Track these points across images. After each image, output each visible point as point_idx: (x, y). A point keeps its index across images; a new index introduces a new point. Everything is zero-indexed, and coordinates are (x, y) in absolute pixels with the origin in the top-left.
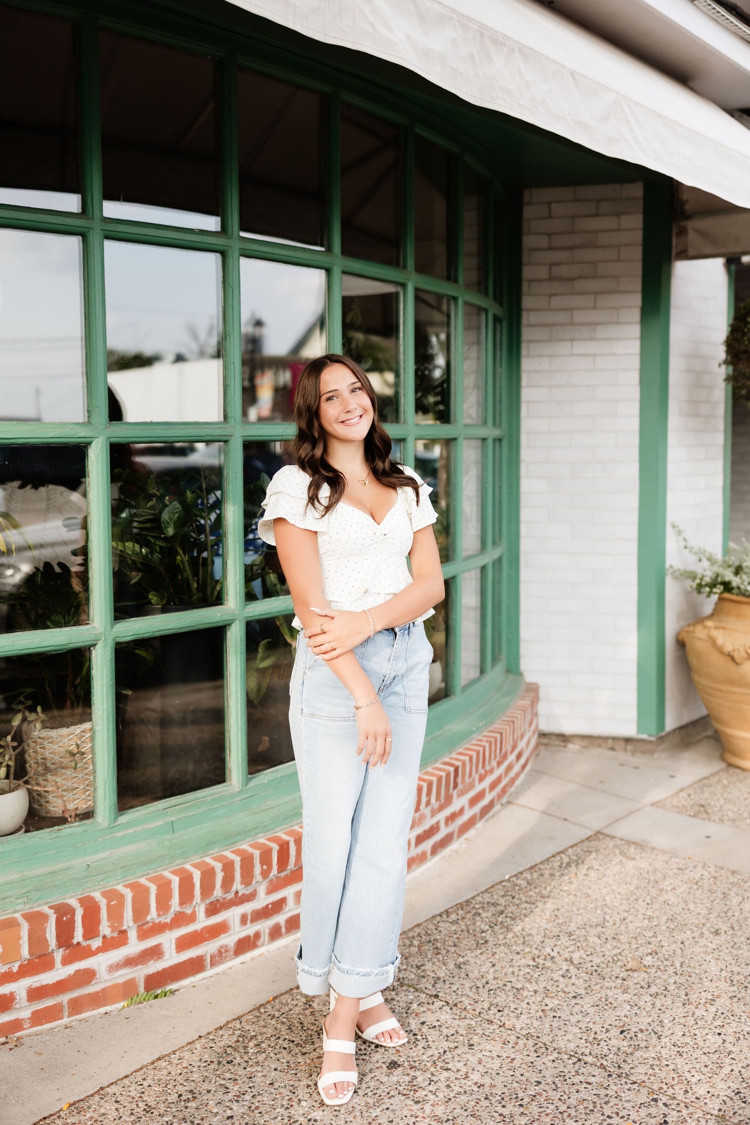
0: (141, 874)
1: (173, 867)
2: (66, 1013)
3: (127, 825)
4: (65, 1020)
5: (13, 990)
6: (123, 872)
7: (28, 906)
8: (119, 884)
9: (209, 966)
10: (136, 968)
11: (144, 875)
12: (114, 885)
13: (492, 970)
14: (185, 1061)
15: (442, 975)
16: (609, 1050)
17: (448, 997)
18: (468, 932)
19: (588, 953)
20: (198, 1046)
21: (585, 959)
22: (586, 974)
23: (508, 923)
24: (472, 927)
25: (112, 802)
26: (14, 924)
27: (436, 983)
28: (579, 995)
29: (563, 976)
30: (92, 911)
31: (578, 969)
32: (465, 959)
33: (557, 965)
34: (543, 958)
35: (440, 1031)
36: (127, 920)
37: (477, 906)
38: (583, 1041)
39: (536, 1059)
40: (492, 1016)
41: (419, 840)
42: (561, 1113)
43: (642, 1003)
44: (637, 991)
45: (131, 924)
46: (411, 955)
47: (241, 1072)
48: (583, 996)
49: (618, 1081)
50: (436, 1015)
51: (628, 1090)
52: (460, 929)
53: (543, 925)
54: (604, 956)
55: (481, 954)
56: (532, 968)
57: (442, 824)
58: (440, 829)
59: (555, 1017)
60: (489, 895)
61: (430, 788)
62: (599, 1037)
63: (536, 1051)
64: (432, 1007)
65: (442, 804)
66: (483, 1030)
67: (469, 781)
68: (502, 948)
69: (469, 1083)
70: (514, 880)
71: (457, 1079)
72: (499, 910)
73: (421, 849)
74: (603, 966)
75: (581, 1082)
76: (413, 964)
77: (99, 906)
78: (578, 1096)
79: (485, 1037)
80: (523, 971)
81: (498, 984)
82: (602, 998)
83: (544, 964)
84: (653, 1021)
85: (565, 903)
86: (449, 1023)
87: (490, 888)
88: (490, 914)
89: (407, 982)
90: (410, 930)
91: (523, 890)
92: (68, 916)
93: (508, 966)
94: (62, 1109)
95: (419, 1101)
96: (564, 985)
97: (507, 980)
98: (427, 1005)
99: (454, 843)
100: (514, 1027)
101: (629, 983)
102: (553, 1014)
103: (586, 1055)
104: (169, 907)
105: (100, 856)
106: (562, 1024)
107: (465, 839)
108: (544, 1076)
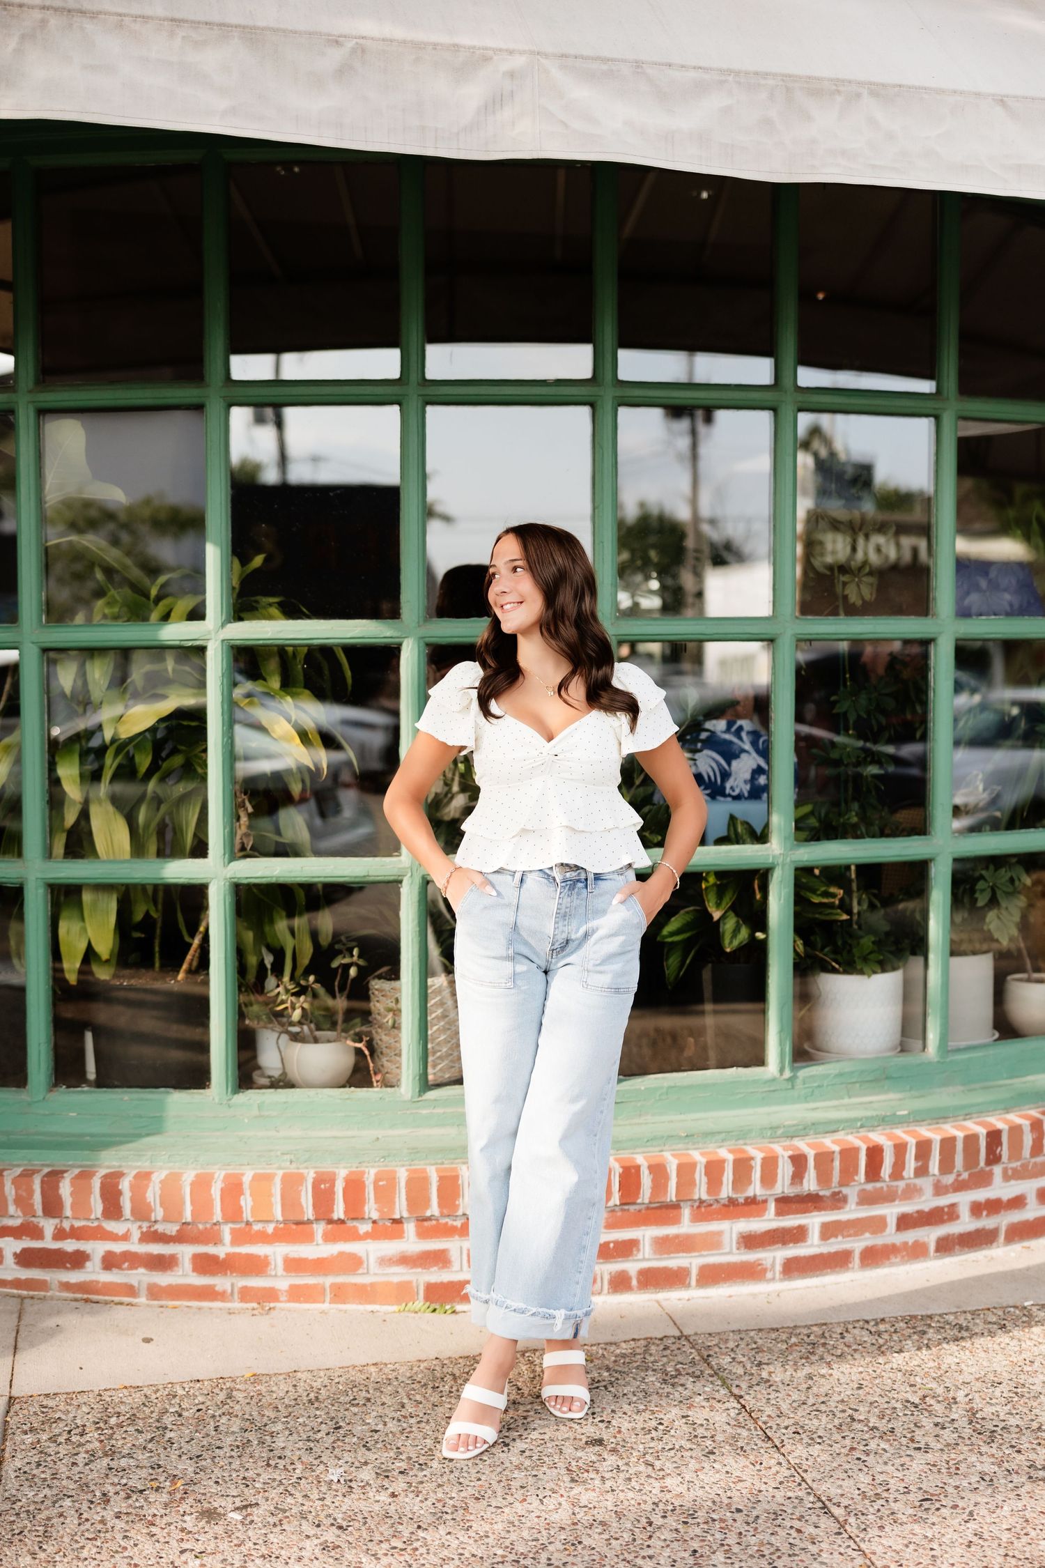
0: (432, 1162)
2: (328, 1298)
3: (435, 1103)
4: (326, 1306)
5: (268, 1254)
6: (410, 1153)
7: (294, 1165)
8: (403, 1166)
10: (414, 1270)
11: (436, 1164)
12: (397, 1166)
13: (849, 1393)
14: (395, 1374)
15: (777, 1379)
16: (879, 1510)
17: (753, 1401)
18: (880, 1347)
19: (1014, 1412)
20: (425, 1364)
21: (998, 1416)
22: (974, 1431)
23: (949, 1352)
24: (892, 1344)
25: (417, 1071)
26: (269, 1178)
27: (757, 1385)
28: (927, 1448)
29: (936, 1425)
30: (355, 1187)
31: (970, 1424)
32: (831, 1371)
33: (947, 1412)
34: (940, 1399)
35: (694, 1429)
36: (401, 1208)
37: (933, 1325)
38: (857, 1492)
39: (771, 1490)
40: (778, 1435)
41: (905, 1222)
42: (722, 1545)
43: (1002, 1481)
44: (1016, 1468)
45: (405, 1214)
46: (770, 1350)
47: (435, 1398)
48: (930, 1451)
49: (839, 1542)
50: (712, 1414)
51: (841, 1554)
52: (874, 1341)
53: (996, 1366)
54: (1033, 1420)
55: (861, 1373)
56: (909, 1405)
57: (964, 1212)
58: (958, 1217)
59: (859, 1459)
60: (969, 1317)
61: (923, 1149)
62: (885, 1495)
63: (781, 1483)
64: (718, 1405)
65: (963, 1180)
66: (748, 1444)
67: (1033, 1160)
68: (899, 1374)
69: (657, 1484)
70: (1034, 1309)
71: (649, 1476)
72: (960, 1335)
73: (910, 1236)
74: (1014, 1430)
75: (792, 1527)
76: (758, 1359)
77: (363, 1182)
78: (767, 1537)
79: (739, 1451)
80: (890, 1405)
81: (836, 1407)
82: (954, 1459)
83: (931, 1406)
84: (988, 1503)
86: (716, 1425)
87: (983, 1310)
88: (940, 1337)
89: (725, 1374)
90: (805, 1327)
91: (1030, 1323)
92: (327, 1185)
93: (878, 1394)
94: (243, 1377)
95: (577, 1481)
96: (923, 1433)
97: (855, 1407)
98: (715, 1402)
99: (998, 1247)
100: (789, 1453)
101: (1020, 1457)
102: (859, 1456)
103: (839, 1506)
104: (456, 1207)
105: (396, 1132)
106: (856, 1469)
107: (1024, 1247)
108: (754, 1508)
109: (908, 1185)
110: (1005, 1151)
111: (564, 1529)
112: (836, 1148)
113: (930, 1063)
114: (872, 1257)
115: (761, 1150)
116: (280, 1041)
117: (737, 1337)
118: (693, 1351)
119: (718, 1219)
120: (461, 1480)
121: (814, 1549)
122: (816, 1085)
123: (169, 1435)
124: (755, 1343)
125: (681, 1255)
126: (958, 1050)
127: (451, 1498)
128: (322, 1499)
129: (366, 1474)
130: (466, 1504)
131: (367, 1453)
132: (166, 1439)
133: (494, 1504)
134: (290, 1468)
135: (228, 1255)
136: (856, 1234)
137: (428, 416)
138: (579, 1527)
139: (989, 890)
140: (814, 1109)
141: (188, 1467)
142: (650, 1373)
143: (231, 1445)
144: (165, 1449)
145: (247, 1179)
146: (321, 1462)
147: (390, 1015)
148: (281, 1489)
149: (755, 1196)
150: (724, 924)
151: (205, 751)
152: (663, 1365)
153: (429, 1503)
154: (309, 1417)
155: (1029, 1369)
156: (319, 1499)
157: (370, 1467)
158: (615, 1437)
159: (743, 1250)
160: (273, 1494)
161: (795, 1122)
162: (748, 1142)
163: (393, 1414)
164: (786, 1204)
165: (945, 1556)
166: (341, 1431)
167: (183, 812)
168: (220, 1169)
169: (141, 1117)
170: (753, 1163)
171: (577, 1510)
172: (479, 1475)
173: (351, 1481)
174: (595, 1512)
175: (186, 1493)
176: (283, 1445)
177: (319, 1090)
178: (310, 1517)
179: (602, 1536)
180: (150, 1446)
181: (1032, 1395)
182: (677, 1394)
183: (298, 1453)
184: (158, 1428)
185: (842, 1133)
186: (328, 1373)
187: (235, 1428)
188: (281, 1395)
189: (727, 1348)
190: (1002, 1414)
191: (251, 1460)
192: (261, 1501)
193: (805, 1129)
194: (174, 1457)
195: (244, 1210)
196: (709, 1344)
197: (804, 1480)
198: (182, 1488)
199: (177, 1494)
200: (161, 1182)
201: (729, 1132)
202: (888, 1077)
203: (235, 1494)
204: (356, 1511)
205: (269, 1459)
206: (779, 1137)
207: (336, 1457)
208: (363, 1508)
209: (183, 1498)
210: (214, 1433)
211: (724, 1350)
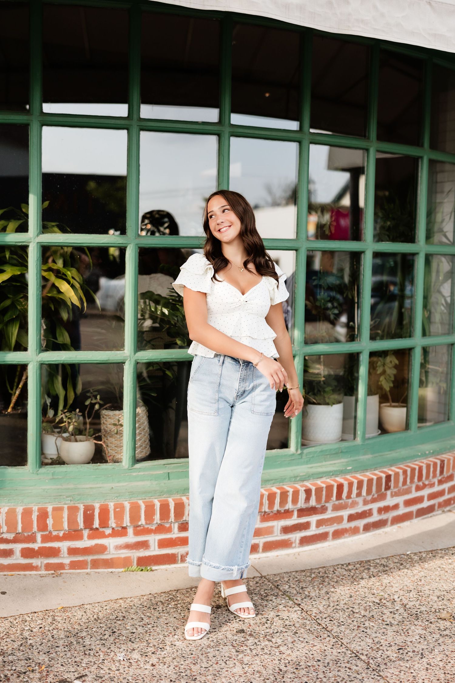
0: (141, 498)
1: (161, 498)
2: (89, 567)
3: (140, 470)
4: (88, 570)
5: (60, 546)
6: (130, 495)
7: (72, 502)
8: (126, 501)
9: (180, 561)
10: (132, 551)
11: (142, 499)
12: (123, 501)
13: (347, 599)
14: (133, 603)
15: (313, 595)
16: (381, 656)
17: (306, 606)
18: (352, 577)
19: (422, 604)
20: (145, 598)
21: (415, 606)
22: (408, 614)
23: (383, 577)
25: (131, 455)
26: (61, 509)
27: (305, 598)
29: (391, 612)
30: (104, 512)
31: (405, 611)
32: (335, 590)
33: (393, 606)
34: (388, 600)
36: (127, 521)
37: (372, 565)
38: (369, 647)
39: (330, 649)
40: (323, 622)
41: (351, 518)
42: (318, 678)
43: (430, 637)
44: (433, 631)
45: (129, 524)
46: (304, 581)
47: (156, 614)
48: (393, 625)
49: (369, 672)
50: (290, 613)
51: (372, 678)
52: (349, 574)
53: (406, 583)
54: (431, 608)
55: (349, 589)
56: (375, 603)
58: (372, 515)
59: (363, 631)
60: (386, 560)
61: (360, 484)
62: (381, 648)
63: (333, 645)
64: (291, 609)
65: (375, 498)
66: (311, 627)
67: (402, 488)
68: (366, 589)
69: (276, 650)
70: (412, 555)
71: (271, 646)
72: (385, 569)
73: (353, 524)
74: (425, 613)
75: (346, 667)
76: (301, 586)
77: (108, 510)
78: (337, 673)
79: (308, 631)
80: (367, 604)
81: (344, 607)
82: (405, 629)
83: (385, 603)
84: (427, 649)
85: (434, 574)
86: (293, 619)
87: (390, 557)
88: (376, 570)
89: (288, 594)
90: (316, 569)
91: (412, 562)
92: (91, 512)
93: (360, 599)
94: (57, 609)
95: (239, 652)
96: (386, 617)
97: (352, 606)
98: (289, 608)
99: (388, 527)
100: (331, 631)
101: (433, 626)
102: (363, 630)
103: (363, 655)
104: (153, 520)
105: (121, 484)
106: (364, 636)
107: (398, 527)
108: (325, 659)
109: (353, 501)
110: (392, 484)
111: (241, 676)
112: (324, 485)
113: (358, 445)
114: (338, 534)
115: (291, 487)
116: (57, 441)
118: (270, 583)
119: (272, 520)
120: (183, 655)
121: (360, 677)
122: (311, 456)
124: (297, 578)
126: (369, 439)
127: (182, 665)
128: (118, 670)
129: (136, 655)
130: (190, 667)
131: (132, 644)
132: (28, 644)
133: (204, 666)
134: (97, 655)
135: (39, 548)
136: (331, 525)
137: (141, 136)
138: (248, 674)
139: (382, 366)
140: (311, 468)
141: (43, 658)
143: (63, 645)
144: (30, 649)
145: (50, 509)
146: (111, 651)
147: (115, 428)
148: (96, 666)
152: (258, 591)
153: (172, 668)
154: (98, 628)
155: (420, 583)
156: (117, 670)
157: (136, 651)
158: (249, 628)
159: (283, 534)
160: (93, 669)
161: (304, 474)
162: (284, 484)
163: (139, 624)
164: (302, 512)
165: (419, 675)
166: (116, 634)
168: (35, 506)
170: (288, 494)
171: (244, 666)
172: (191, 652)
173: (129, 659)
174: (253, 666)
175: (48, 672)
176: (89, 643)
178: (115, 680)
179: (261, 678)
180: (21, 648)
181: (426, 595)
182: (270, 605)
183: (98, 647)
184: (22, 639)
185: (324, 478)
186: (100, 604)
187: (62, 636)
188: (79, 617)
189: (285, 581)
190: (417, 605)
191: (75, 652)
192: (88, 673)
193: (309, 477)
194: (36, 653)
195: (49, 525)
196: (276, 580)
197: (342, 643)
198: (45, 669)
199: (44, 673)
200: (6, 513)
201: (276, 479)
202: (341, 452)
203: (74, 671)
204: (137, 675)
205: (85, 651)
206: (298, 481)
207: (118, 647)
208: (140, 673)
209: (47, 675)
210: (52, 639)
211: (283, 582)
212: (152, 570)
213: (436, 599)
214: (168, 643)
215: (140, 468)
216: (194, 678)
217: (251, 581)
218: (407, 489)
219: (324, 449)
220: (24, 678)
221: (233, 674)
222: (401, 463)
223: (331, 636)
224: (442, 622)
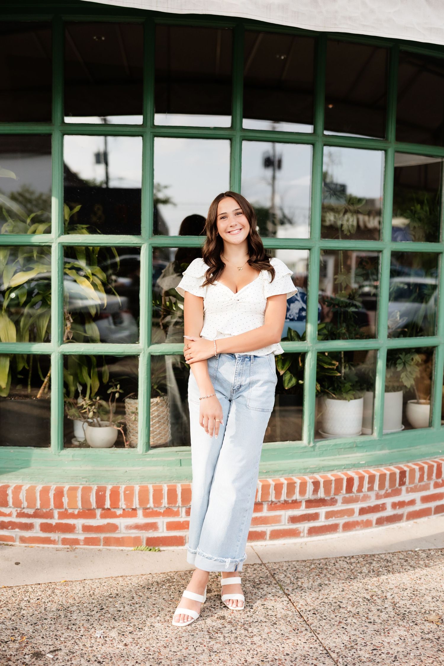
1: (169, 483)
2: (102, 543)
4: (101, 547)
5: (75, 523)
6: (141, 479)
7: (87, 483)
8: (137, 484)
10: (141, 532)
11: (152, 483)
12: (135, 484)
13: (338, 593)
14: (130, 581)
15: (305, 586)
16: (353, 655)
17: (294, 597)
18: (351, 570)
19: (413, 604)
20: (144, 577)
21: (406, 606)
22: (395, 613)
24: (357, 569)
25: (145, 441)
26: (76, 489)
27: (296, 589)
28: (374, 623)
29: (378, 610)
30: (115, 493)
31: (393, 610)
32: (330, 582)
33: (383, 604)
34: (379, 597)
35: (267, 611)
36: (136, 503)
37: (375, 559)
38: (343, 645)
39: (302, 643)
40: (306, 615)
41: (363, 511)
43: (410, 640)
44: (415, 633)
45: (138, 506)
46: (302, 571)
47: (148, 594)
50: (276, 603)
52: (349, 567)
53: (404, 580)
54: (422, 608)
55: (343, 583)
56: (365, 600)
57: (389, 507)
58: (386, 509)
59: (343, 628)
60: (391, 555)
61: (372, 479)
62: (355, 647)
63: (307, 640)
64: (278, 599)
65: (389, 493)
66: (292, 619)
67: (419, 484)
68: (361, 584)
69: (249, 640)
70: (420, 552)
71: (246, 636)
72: (387, 565)
73: (365, 517)
74: (413, 613)
76: (297, 576)
77: (119, 492)
79: (288, 623)
80: (357, 600)
81: (332, 600)
82: (386, 628)
83: (375, 600)
84: (403, 652)
85: (436, 573)
86: (277, 609)
87: (397, 552)
88: (378, 565)
89: (281, 583)
90: (318, 560)
91: (418, 559)
92: (103, 493)
93: (351, 594)
94: (60, 582)
95: (212, 638)
96: (372, 614)
97: (341, 601)
98: (277, 597)
99: (403, 522)
100: (311, 624)
101: (417, 627)
102: (343, 626)
103: (334, 652)
104: (161, 504)
105: (135, 468)
106: (342, 633)
107: (414, 522)
108: (295, 653)
109: (364, 495)
110: (407, 480)
111: (205, 664)
112: (333, 478)
113: (375, 440)
114: (348, 526)
115: (299, 479)
116: (84, 426)
117: (287, 565)
118: (267, 571)
119: (279, 510)
120: (158, 637)
122: (324, 449)
123: (23, 612)
124: (295, 568)
125: (262, 525)
126: (387, 434)
127: (153, 647)
128: (92, 647)
129: (114, 634)
130: (160, 650)
131: (115, 622)
132: (21, 614)
134: (78, 630)
135: (56, 523)
136: (341, 517)
137: (155, 142)
139: (403, 363)
140: (323, 460)
141: (29, 629)
142: (247, 582)
143: (51, 618)
144: (20, 619)
145: (65, 490)
146: (93, 627)
147: (134, 415)
148: (73, 641)
149: (296, 500)
150: (285, 377)
151: (50, 294)
152: (254, 578)
153: (142, 649)
154: (89, 603)
155: (419, 582)
156: (90, 647)
157: (115, 629)
158: (231, 615)
159: (290, 523)
160: (69, 644)
161: (315, 466)
162: (294, 475)
163: (128, 602)
164: (310, 503)
166: (104, 611)
167: (41, 322)
168: (54, 484)
169: (18, 460)
170: (296, 485)
171: (212, 653)
173: (106, 637)
174: (220, 654)
175: (27, 643)
176: (75, 618)
177: (100, 449)
178: (85, 656)
180: (13, 618)
181: (421, 595)
182: (259, 593)
183: (82, 622)
185: (336, 471)
186: (100, 581)
187: (54, 609)
188: (77, 591)
189: (283, 570)
190: (408, 605)
191: (60, 626)
192: (63, 648)
193: (319, 469)
194: (24, 624)
195: (64, 503)
196: (274, 568)
197: (318, 639)
198: (26, 640)
199: (23, 644)
200: (26, 490)
201: (285, 470)
202: (357, 446)
203: (51, 644)
204: (107, 653)
205: (69, 625)
206: (308, 473)
207: (100, 624)
208: (111, 652)
209: (25, 646)
210: (44, 611)
211: (281, 571)
212: (159, 551)
213: (430, 599)
214: (148, 624)
215: (153, 454)
216: (160, 661)
217: (249, 567)
218: (424, 486)
219: (338, 443)
220: (4, 647)
221: (198, 661)
222: (419, 460)
223: (309, 629)
224: (428, 624)
